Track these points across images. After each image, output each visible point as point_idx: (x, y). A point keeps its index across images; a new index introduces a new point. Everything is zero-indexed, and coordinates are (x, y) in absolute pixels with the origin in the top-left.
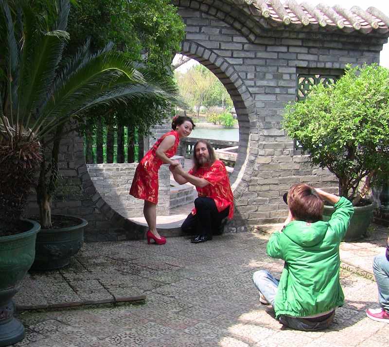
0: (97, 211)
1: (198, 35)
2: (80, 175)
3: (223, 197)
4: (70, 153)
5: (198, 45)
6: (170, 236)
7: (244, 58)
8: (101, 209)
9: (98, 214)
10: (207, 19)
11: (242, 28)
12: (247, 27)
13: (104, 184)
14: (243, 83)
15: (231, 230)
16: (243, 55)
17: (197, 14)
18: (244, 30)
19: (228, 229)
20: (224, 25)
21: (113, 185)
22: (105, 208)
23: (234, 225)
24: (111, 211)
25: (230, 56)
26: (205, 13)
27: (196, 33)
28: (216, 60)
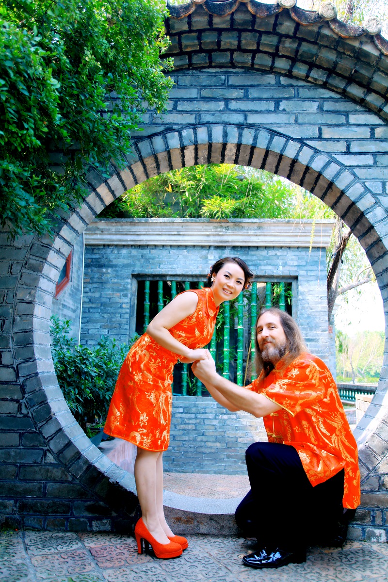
0: (50, 458)
1: (273, 115)
2: (22, 380)
3: (324, 447)
4: (4, 334)
5: (273, 133)
6: (215, 532)
7: (375, 154)
8: (59, 454)
9: (51, 464)
10: (292, 86)
11: (366, 95)
12: (377, 93)
13: (238, 425)
14: (377, 203)
15: (373, 535)
16: (373, 147)
17: (271, 79)
18: (371, 98)
19: (363, 530)
20: (327, 94)
21: (249, 427)
22: (69, 454)
23: (379, 521)
24: (81, 462)
25: (345, 150)
26: (285, 75)
27: (269, 112)
28: (312, 158)
